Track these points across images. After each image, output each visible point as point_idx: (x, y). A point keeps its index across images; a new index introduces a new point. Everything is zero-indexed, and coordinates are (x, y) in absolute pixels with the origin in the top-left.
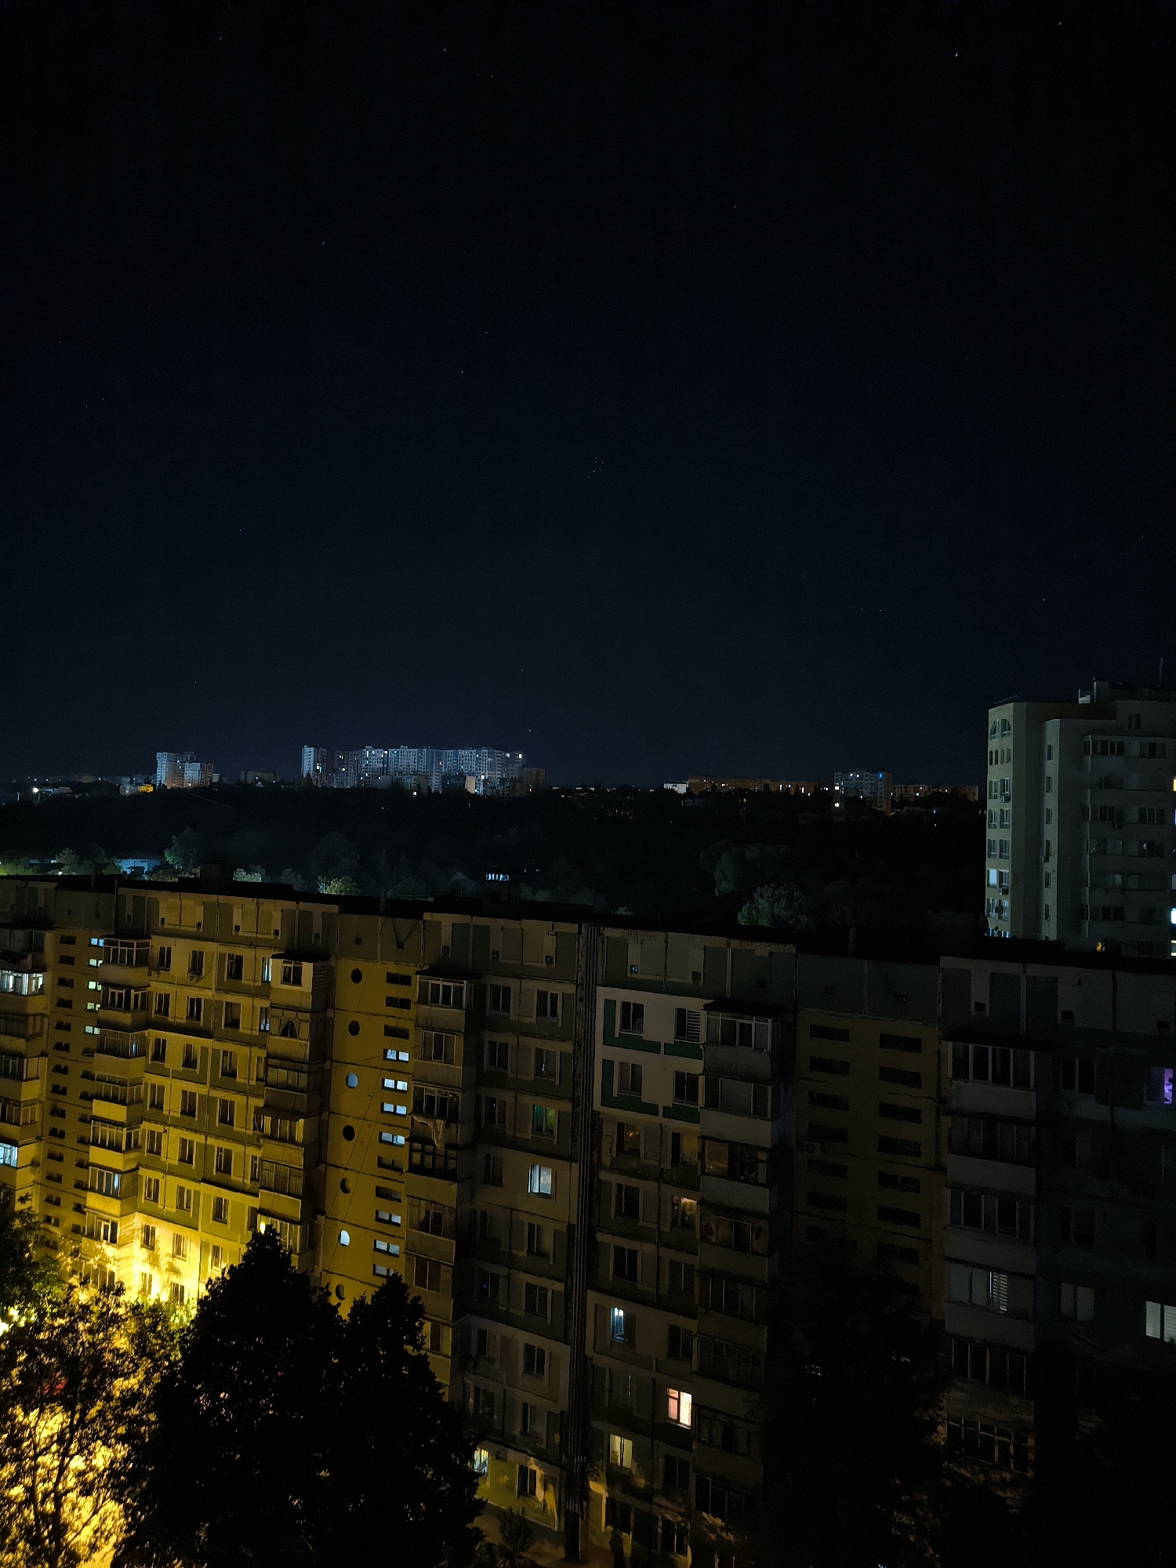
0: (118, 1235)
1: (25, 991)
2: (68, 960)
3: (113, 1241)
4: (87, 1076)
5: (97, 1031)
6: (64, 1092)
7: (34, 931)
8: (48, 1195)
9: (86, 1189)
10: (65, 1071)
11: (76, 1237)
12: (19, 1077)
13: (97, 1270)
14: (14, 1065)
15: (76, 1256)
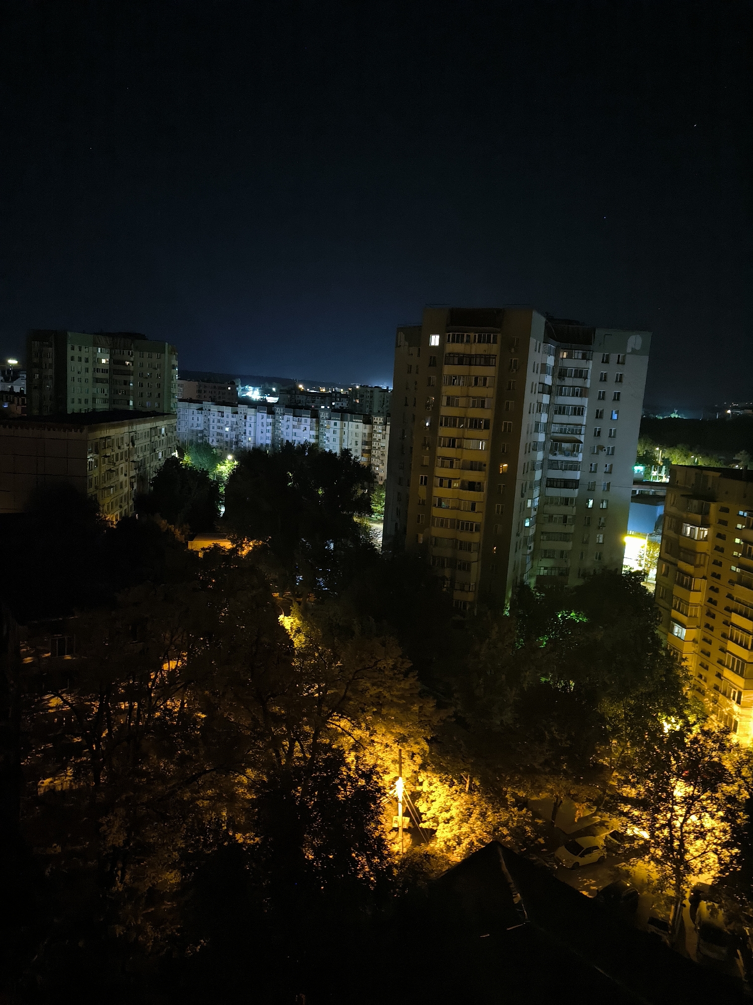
0: (742, 700)
1: (696, 538)
2: (723, 523)
3: (738, 702)
4: (730, 596)
5: (738, 570)
6: (715, 603)
7: (704, 502)
8: (701, 662)
9: (724, 665)
10: (716, 590)
11: (717, 692)
12: (688, 587)
13: (727, 716)
14: (687, 580)
15: (716, 703)
